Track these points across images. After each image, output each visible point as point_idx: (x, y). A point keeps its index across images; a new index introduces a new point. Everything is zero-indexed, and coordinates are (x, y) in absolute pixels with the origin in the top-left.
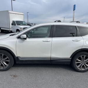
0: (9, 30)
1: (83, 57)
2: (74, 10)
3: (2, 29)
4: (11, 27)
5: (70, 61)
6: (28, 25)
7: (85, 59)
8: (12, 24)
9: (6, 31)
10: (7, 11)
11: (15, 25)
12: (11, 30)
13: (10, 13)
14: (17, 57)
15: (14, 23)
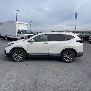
0: (14, 37)
1: (68, 53)
2: (75, 18)
3: (8, 37)
4: (16, 35)
5: (60, 55)
6: (32, 33)
7: (70, 55)
8: (18, 33)
9: (11, 39)
10: (14, 22)
11: (20, 33)
12: (16, 38)
13: (16, 23)
14: (28, 53)
15: (19, 32)
